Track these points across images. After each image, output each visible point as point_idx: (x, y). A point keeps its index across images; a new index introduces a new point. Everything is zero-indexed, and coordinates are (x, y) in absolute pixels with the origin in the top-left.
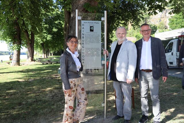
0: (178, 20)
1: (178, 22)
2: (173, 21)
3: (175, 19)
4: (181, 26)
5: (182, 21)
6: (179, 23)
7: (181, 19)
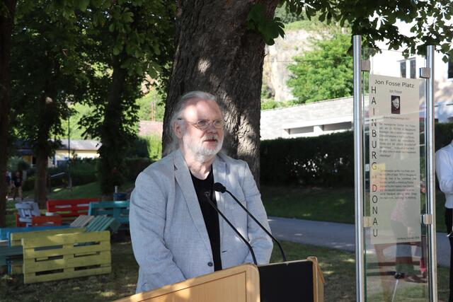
0: (320, 70)
1: (319, 77)
2: (302, 73)
3: (310, 68)
4: (330, 89)
5: (332, 74)
6: (322, 81)
7: (329, 69)
